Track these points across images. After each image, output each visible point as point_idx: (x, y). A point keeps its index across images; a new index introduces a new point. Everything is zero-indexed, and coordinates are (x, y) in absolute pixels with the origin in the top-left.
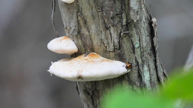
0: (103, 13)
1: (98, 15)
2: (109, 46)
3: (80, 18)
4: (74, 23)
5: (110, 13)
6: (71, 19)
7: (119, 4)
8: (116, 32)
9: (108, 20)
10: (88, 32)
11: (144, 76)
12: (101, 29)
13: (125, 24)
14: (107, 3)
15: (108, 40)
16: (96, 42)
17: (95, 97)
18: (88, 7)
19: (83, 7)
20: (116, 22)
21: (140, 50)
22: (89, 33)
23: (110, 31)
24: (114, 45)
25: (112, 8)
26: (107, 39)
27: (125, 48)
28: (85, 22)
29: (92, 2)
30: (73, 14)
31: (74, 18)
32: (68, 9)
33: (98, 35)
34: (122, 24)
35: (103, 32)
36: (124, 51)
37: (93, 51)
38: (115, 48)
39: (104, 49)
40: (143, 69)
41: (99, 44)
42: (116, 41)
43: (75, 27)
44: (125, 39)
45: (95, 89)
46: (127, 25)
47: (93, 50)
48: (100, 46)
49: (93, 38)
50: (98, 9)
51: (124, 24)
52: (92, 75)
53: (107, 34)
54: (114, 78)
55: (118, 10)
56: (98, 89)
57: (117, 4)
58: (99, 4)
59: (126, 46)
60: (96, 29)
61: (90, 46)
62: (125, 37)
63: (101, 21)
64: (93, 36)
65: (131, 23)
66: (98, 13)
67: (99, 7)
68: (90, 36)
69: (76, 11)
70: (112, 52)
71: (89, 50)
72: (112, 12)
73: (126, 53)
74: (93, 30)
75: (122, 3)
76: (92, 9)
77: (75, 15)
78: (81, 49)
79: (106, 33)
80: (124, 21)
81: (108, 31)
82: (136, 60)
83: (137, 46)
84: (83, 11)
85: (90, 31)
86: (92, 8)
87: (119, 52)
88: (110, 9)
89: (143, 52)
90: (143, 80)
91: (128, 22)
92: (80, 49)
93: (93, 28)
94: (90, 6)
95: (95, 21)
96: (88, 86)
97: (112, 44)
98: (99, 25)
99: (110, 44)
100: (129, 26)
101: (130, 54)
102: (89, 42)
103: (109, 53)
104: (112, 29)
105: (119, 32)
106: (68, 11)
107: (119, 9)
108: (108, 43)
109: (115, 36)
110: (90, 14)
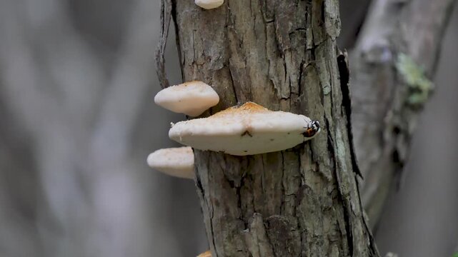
0: (275, 26)
1: (266, 28)
2: (281, 89)
3: (231, 36)
4: (217, 46)
5: (288, 25)
6: (211, 41)
7: (303, 10)
8: (294, 63)
9: (284, 38)
10: (244, 63)
11: (337, 148)
12: (269, 57)
13: (311, 48)
14: (283, 5)
15: (280, 77)
16: (258, 82)
17: (246, 190)
18: (248, 15)
19: (238, 16)
20: (295, 44)
21: (330, 101)
22: (246, 64)
23: (284, 59)
24: (290, 86)
25: (291, 14)
26: (278, 76)
27: (309, 92)
28: (240, 44)
29: (255, 4)
30: (216, 30)
31: (219, 37)
32: (208, 21)
33: (262, 68)
34: (306, 48)
35: (271, 63)
36: (307, 99)
37: (251, 100)
38: (291, 93)
39: (270, 96)
40: (335, 135)
41: (263, 86)
42: (294, 79)
43: (219, 55)
44: (309, 74)
45: (247, 174)
46: (313, 51)
47: (250, 97)
48: (265, 89)
49: (252, 74)
50: (267, 16)
51: (308, 47)
52: (271, 127)
53: (278, 65)
54: (287, 150)
55: (300, 21)
56: (253, 174)
57: (300, 10)
58: (269, 7)
59: (311, 88)
60: (259, 56)
61: (246, 89)
62: (311, 70)
63: (270, 41)
64: (253, 69)
65: (318, 47)
66: (266, 26)
67: (268, 13)
68: (248, 69)
69: (223, 23)
70: (286, 99)
71: (243, 97)
72: (291, 23)
73: (310, 101)
74: (253, 58)
75: (307, 7)
76: (255, 19)
77: (221, 32)
78: (225, 97)
79: (276, 64)
80: (309, 41)
81: (281, 61)
82: (325, 117)
83: (327, 91)
84: (238, 23)
85: (248, 61)
86: (255, 16)
87: (298, 100)
88: (288, 17)
89: (336, 104)
90: (336, 155)
91: (316, 44)
92: (223, 97)
93: (254, 54)
94: (251, 12)
95: (258, 41)
96: (233, 169)
97: (288, 85)
98: (266, 48)
99: (283, 84)
100: (315, 53)
101: (317, 105)
102: (245, 82)
103: (279, 103)
104: (288, 56)
105: (300, 62)
106: (206, 26)
107: (302, 20)
108: (280, 83)
109: (292, 69)
110: (250, 27)
